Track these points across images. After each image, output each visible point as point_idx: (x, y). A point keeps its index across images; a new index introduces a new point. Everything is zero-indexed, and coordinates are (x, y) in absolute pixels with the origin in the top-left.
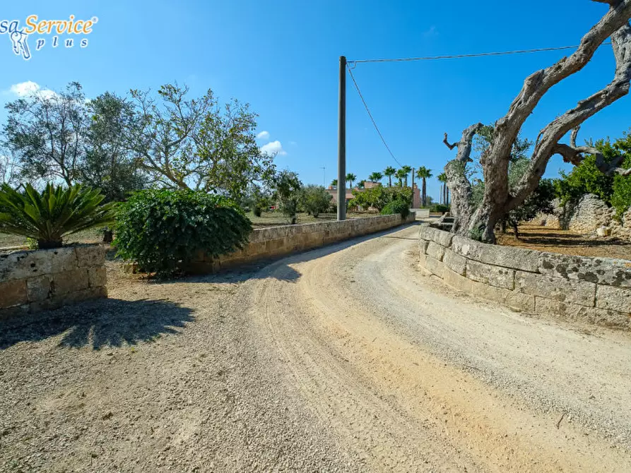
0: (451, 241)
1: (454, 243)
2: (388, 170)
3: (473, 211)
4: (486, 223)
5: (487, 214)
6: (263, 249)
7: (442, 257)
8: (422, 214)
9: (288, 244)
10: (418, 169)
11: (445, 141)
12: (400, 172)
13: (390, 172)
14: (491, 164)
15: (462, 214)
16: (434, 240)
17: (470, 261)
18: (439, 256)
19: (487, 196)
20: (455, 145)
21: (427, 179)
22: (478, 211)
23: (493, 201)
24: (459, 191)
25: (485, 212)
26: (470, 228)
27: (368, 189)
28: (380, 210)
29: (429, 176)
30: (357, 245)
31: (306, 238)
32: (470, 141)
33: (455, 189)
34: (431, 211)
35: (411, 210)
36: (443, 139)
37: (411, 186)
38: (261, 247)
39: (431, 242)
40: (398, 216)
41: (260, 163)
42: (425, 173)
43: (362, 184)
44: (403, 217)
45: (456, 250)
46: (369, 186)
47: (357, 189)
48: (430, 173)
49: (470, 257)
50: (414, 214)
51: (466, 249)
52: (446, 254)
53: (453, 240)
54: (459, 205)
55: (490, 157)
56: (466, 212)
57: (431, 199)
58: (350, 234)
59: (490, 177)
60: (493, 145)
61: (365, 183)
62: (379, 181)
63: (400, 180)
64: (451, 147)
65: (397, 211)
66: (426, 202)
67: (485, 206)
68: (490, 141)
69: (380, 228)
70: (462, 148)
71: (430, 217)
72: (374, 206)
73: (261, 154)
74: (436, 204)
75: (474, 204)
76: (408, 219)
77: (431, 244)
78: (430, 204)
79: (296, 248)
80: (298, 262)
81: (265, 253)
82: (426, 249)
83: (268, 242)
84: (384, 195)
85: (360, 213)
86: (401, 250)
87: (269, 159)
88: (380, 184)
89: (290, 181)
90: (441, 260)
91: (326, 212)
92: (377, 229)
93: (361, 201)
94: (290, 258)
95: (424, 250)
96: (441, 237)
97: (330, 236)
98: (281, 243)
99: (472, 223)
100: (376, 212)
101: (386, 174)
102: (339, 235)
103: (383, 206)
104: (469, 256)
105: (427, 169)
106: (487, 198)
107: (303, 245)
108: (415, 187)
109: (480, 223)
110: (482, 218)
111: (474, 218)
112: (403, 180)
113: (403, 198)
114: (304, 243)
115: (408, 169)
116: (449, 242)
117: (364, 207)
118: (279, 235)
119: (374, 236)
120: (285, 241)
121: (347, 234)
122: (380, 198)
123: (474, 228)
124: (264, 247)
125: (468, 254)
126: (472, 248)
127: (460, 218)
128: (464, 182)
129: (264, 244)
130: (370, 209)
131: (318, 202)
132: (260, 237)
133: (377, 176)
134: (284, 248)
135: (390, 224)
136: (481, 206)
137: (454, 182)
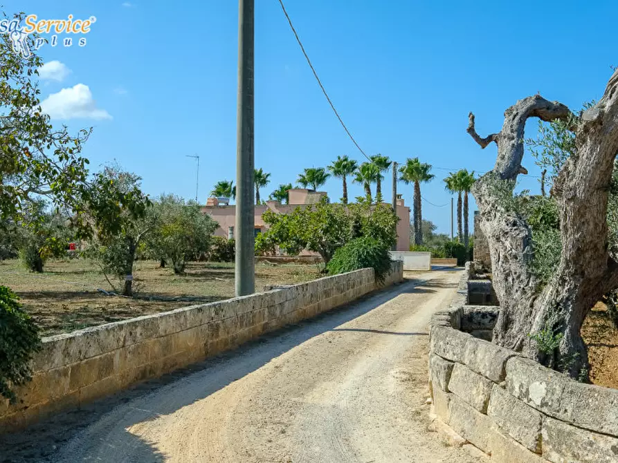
0: (504, 368)
1: (509, 375)
2: (338, 165)
3: (538, 290)
4: (567, 318)
5: (568, 299)
6: (65, 387)
7: (486, 404)
8: (414, 263)
9: (125, 367)
10: (403, 164)
11: (471, 130)
12: (364, 169)
13: (344, 167)
14: (573, 198)
15: (517, 295)
16: (466, 361)
17: (549, 420)
18: (480, 399)
19: (567, 262)
20: (490, 138)
21: (422, 184)
22: (548, 291)
23: (579, 273)
24: (507, 244)
25: (564, 294)
26: (535, 329)
27: (297, 208)
28: (327, 257)
29: (427, 178)
30: (285, 356)
31: (167, 347)
32: (521, 133)
33: (498, 239)
34: (435, 256)
35: (394, 256)
36: (467, 127)
37: (391, 202)
38: (58, 383)
39: (457, 365)
40: (368, 272)
41: (50, 153)
42: (418, 172)
43: (283, 193)
44: (378, 275)
45: (517, 392)
46: (298, 199)
47: (272, 207)
48: (429, 173)
49: (546, 412)
50: (400, 263)
51: (538, 391)
52: (493, 398)
53: (509, 366)
54: (508, 275)
55: (572, 184)
56: (524, 292)
57: (432, 227)
58: (265, 327)
59: (573, 225)
60: (576, 158)
61: (291, 193)
62: (320, 189)
63: (367, 187)
64: (484, 143)
65: (364, 262)
66: (422, 236)
67: (563, 281)
68: (568, 150)
69: (330, 306)
70: (506, 146)
71: (433, 269)
72: (313, 248)
73: (51, 131)
74: (444, 237)
75: (538, 276)
76: (388, 279)
77: (458, 371)
78: (431, 237)
79: (143, 374)
80: (151, 417)
81: (68, 396)
82: (447, 381)
83: (75, 369)
84: (334, 225)
85: (281, 261)
86: (385, 367)
87: (71, 145)
88: (324, 195)
89: (120, 197)
90: (484, 411)
91: (203, 259)
92: (323, 308)
93: (282, 236)
94: (131, 406)
95: (443, 384)
96: (480, 355)
97: (222, 335)
98: (108, 365)
99: (538, 319)
100: (317, 261)
101: (337, 173)
102: (242, 331)
103: (334, 248)
104: (545, 410)
105: (422, 162)
106: (567, 267)
107: (161, 365)
108: (399, 203)
109: (554, 319)
110: (557, 306)
111: (542, 305)
112: (373, 186)
113: (377, 232)
114: (162, 359)
115: (383, 163)
116: (499, 373)
117: (290, 250)
118: (103, 348)
119: (318, 327)
120: (117, 360)
121: (258, 326)
122: (326, 231)
123: (542, 328)
124: (66, 382)
125: (544, 404)
126: (551, 391)
127: (512, 303)
128: (514, 224)
129: (65, 374)
130: (305, 252)
131: (185, 239)
132: (58, 357)
133: (316, 177)
134: (115, 378)
135: (351, 294)
136: (554, 279)
137: (495, 223)
